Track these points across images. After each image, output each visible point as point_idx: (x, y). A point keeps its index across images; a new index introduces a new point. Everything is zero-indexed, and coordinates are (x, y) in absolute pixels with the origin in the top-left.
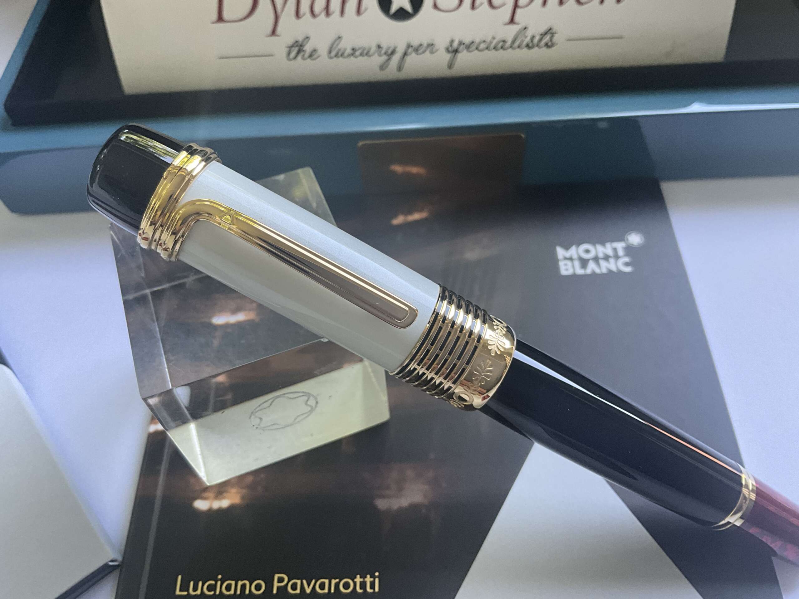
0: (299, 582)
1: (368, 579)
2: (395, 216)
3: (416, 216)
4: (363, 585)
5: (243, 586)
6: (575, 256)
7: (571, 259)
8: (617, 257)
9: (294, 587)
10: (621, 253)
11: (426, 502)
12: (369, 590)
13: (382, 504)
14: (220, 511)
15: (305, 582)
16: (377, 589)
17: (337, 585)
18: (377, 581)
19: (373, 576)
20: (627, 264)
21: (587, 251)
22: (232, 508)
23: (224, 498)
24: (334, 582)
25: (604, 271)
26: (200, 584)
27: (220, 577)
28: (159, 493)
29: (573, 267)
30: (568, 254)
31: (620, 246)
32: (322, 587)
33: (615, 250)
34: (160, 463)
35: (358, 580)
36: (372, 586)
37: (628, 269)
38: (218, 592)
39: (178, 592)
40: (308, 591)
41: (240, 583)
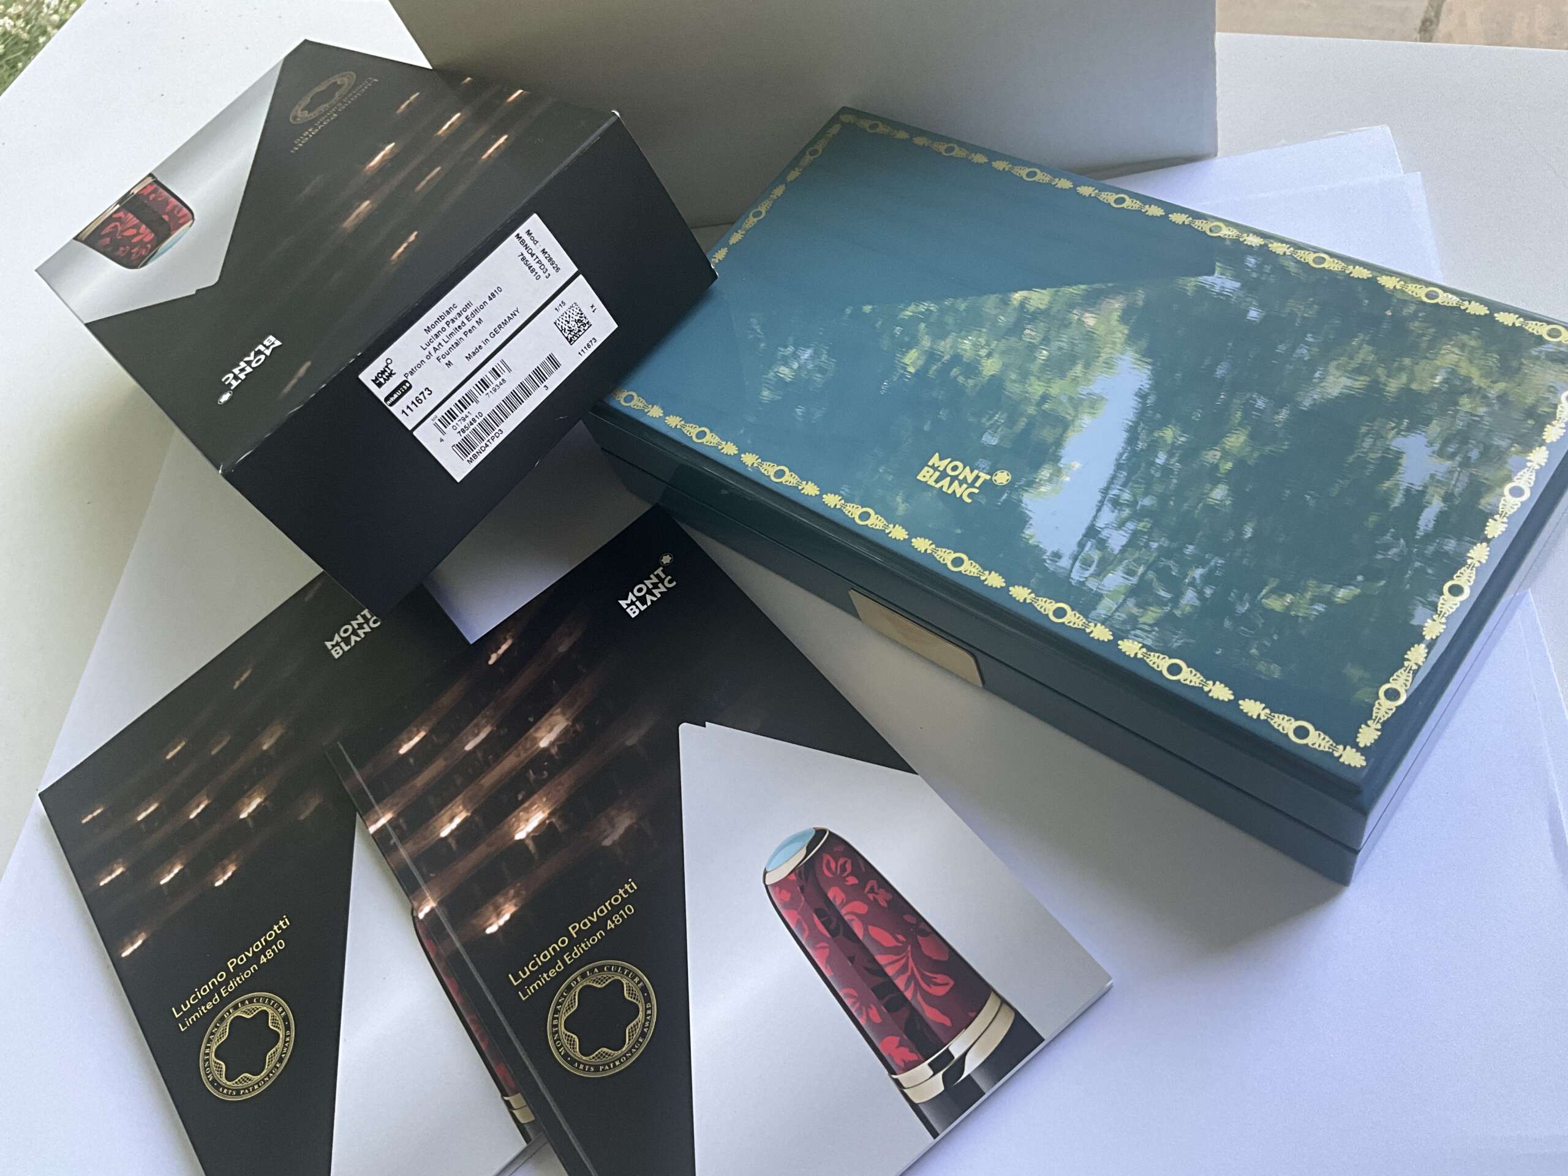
0: (586, 920)
1: (627, 887)
2: (489, 658)
3: (504, 647)
4: (626, 892)
5: (554, 949)
6: (634, 599)
7: (633, 603)
8: (662, 581)
9: (585, 925)
10: (663, 576)
11: (634, 821)
12: (630, 891)
13: (607, 843)
14: (507, 923)
15: (589, 917)
16: (636, 888)
17: (610, 904)
18: (633, 883)
19: (628, 883)
20: (670, 582)
21: (640, 590)
22: (513, 916)
23: (504, 914)
24: (607, 904)
25: (659, 596)
26: (526, 968)
27: (535, 956)
28: (458, 945)
29: (637, 607)
30: (629, 602)
31: (659, 571)
32: (602, 911)
33: (658, 576)
34: (445, 929)
35: (621, 891)
36: (631, 887)
37: (674, 583)
38: (540, 964)
39: (515, 984)
40: (595, 920)
41: (550, 949)
